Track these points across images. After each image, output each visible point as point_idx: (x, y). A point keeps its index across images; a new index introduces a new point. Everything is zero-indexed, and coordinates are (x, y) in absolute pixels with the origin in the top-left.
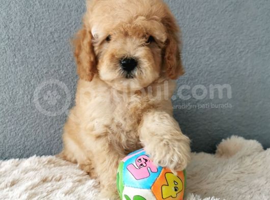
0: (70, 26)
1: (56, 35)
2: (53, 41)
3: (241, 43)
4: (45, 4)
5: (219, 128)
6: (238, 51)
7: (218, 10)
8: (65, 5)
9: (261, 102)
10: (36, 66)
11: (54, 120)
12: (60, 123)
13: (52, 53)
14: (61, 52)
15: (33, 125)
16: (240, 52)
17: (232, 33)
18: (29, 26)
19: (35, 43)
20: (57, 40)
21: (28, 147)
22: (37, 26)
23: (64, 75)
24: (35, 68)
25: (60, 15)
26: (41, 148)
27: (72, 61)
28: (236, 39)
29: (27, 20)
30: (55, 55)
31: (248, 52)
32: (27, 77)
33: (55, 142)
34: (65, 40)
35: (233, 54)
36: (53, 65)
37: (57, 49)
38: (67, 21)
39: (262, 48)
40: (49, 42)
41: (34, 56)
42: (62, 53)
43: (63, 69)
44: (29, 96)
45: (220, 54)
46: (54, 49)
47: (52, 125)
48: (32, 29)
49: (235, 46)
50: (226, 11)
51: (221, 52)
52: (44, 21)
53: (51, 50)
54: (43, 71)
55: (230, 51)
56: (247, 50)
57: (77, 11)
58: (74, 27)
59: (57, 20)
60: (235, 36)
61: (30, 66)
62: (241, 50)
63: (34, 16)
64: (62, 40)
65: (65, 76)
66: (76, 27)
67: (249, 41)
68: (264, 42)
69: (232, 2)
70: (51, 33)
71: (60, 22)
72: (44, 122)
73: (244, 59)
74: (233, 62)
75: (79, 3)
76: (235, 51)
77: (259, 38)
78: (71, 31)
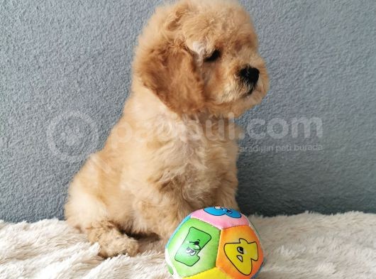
0: (61, 46)
1: (41, 60)
2: (37, 66)
3: (311, 62)
4: (27, 20)
5: (275, 186)
6: (305, 74)
7: (274, 16)
8: (53, 19)
9: (343, 149)
10: (15, 100)
11: (38, 170)
12: (45, 174)
13: (37, 82)
14: (47, 81)
15: (11, 176)
16: (309, 76)
17: (295, 48)
18: (6, 48)
19: (15, 70)
20: (42, 66)
21: (5, 204)
22: (17, 48)
23: (52, 111)
24: (14, 102)
25: (47, 33)
26: (20, 206)
27: (62, 93)
28: (303, 57)
29: (5, 42)
30: (40, 86)
31: (322, 75)
32: (3, 114)
33: (38, 199)
34: (53, 65)
35: (298, 79)
36: (37, 99)
37: (43, 77)
38: (57, 41)
40: (32, 69)
41: (13, 87)
42: (49, 83)
43: (50, 103)
44: (6, 139)
45: (277, 79)
46: (39, 77)
47: (35, 176)
48: (10, 52)
49: (301, 67)
50: (286, 18)
51: (278, 76)
52: (26, 41)
53: (35, 79)
54: (24, 106)
55: (293, 75)
56: (321, 73)
57: (70, 27)
58: (65, 48)
59: (43, 39)
60: (300, 53)
61: (7, 100)
62: (310, 73)
63: (14, 35)
64: (49, 66)
65: (54, 112)
67: (325, 59)
68: (348, 60)
69: (296, 5)
70: (35, 57)
71: (47, 42)
72: (25, 173)
73: (315, 85)
74: (297, 90)
75: (72, 17)
76: (301, 73)
77: (340, 55)
78: (61, 54)
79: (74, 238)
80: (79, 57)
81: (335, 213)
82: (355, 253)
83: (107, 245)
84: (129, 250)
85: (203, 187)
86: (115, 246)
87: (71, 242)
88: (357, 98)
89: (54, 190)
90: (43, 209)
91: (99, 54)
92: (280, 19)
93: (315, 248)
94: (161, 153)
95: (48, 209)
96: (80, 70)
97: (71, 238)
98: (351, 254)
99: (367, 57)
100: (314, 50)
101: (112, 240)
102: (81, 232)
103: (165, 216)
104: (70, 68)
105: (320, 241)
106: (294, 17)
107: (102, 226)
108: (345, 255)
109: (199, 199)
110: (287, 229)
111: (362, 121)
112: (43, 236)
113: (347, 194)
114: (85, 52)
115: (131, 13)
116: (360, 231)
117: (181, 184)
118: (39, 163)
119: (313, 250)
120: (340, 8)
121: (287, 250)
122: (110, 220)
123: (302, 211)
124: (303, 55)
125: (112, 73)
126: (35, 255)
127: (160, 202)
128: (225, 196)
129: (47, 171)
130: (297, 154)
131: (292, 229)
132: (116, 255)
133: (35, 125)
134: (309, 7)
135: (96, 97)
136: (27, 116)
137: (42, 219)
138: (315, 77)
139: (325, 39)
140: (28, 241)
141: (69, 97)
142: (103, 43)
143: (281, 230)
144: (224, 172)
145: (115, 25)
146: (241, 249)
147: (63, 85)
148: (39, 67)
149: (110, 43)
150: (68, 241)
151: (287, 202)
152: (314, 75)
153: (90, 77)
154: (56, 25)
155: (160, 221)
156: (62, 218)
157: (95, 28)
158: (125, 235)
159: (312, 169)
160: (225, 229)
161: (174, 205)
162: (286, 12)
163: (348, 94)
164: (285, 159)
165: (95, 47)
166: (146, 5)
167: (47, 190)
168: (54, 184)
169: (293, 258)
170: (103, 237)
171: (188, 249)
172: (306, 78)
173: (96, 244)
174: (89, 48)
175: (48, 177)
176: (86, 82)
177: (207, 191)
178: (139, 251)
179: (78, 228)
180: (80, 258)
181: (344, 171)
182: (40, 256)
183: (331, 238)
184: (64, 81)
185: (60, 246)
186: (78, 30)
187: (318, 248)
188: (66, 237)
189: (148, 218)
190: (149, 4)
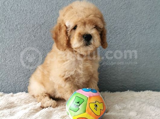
0: (27, 21)
1: (19, 26)
2: (17, 29)
3: (131, 27)
4: (13, 10)
5: (116, 80)
6: (129, 33)
7: (116, 8)
8: (24, 10)
10: (8, 43)
11: (18, 72)
12: (20, 74)
14: (21, 35)
15: (6, 74)
16: (130, 33)
17: (125, 22)
18: (4, 22)
19: (8, 31)
20: (19, 29)
21: (4, 86)
22: (9, 21)
23: (23, 48)
24: (8, 44)
25: (21, 15)
26: (10, 87)
27: (27, 40)
28: (128, 26)
29: (4, 19)
30: (18, 37)
31: (136, 33)
32: (3, 49)
33: (17, 84)
34: (24, 29)
35: (126, 35)
36: (17, 43)
37: (19, 34)
38: (25, 19)
39: (146, 30)
40: (15, 30)
41: (7, 38)
43: (22, 45)
44: (4, 59)
45: (117, 35)
46: (18, 34)
47: (16, 75)
48: (6, 23)
49: (127, 30)
50: (121, 9)
51: (117, 33)
52: (13, 19)
53: (16, 34)
54: (12, 46)
55: (124, 33)
56: (135, 32)
57: (31, 13)
58: (29, 21)
59: (19, 18)
60: (127, 24)
61: (5, 43)
62: (131, 32)
63: (7, 16)
64: (22, 29)
66: (30, 22)
67: (137, 26)
68: (147, 27)
69: (125, 3)
70: (16, 25)
71: (21, 19)
72: (12, 73)
73: (133, 37)
74: (125, 39)
75: (31, 9)
76: (127, 32)
77: (144, 24)
78: (27, 24)
79: (31, 100)
80: (34, 25)
81: (140, 91)
82: (146, 108)
83: (44, 103)
84: (53, 105)
85: (83, 80)
86: (47, 103)
87: (30, 102)
88: (151, 43)
89: (24, 80)
90: (20, 88)
91: (43, 24)
92: (118, 9)
93: (130, 105)
94: (64, 65)
95: (22, 88)
96: (34, 31)
97: (30, 100)
98: (144, 108)
99: (156, 26)
100: (133, 22)
101: (46, 101)
102: (34, 98)
103: (67, 92)
104: (31, 30)
105: (132, 103)
106: (124, 8)
107: (42, 95)
108: (142, 108)
109: (81, 85)
110: (119, 98)
111: (153, 52)
112: (19, 99)
113: (146, 83)
114: (37, 23)
115: (56, 7)
116: (150, 99)
117: (74, 79)
118: (18, 69)
119: (129, 106)
120: (144, 5)
121: (118, 106)
122: (46, 92)
123: (127, 90)
124: (128, 24)
125: (48, 32)
126: (15, 107)
127: (65, 86)
128: (93, 84)
129: (21, 72)
130: (125, 66)
131: (121, 97)
132: (47, 107)
133: (16, 53)
134: (131, 4)
135: (41, 42)
136: (13, 50)
137: (19, 92)
138: (133, 34)
139: (137, 18)
140: (12, 101)
141: (30, 42)
142: (44, 20)
143: (117, 98)
144: (91, 74)
145: (49, 12)
146: (96, 105)
147: (27, 37)
148: (18, 30)
149: (47, 19)
150: (29, 101)
151: (121, 86)
152: (133, 33)
153: (39, 34)
154: (25, 12)
155: (65, 93)
156: (27, 92)
157: (41, 13)
158: (51, 99)
159: (131, 73)
160: (90, 97)
161: (71, 87)
162: (121, 6)
163: (147, 41)
164: (120, 68)
165: (41, 21)
166: (62, 4)
167: (21, 80)
168: (24, 78)
169: (120, 110)
170: (43, 100)
171: (75, 105)
172: (129, 34)
173: (40, 103)
174: (38, 22)
175: (21, 75)
176: (37, 36)
177: (84, 82)
178: (57, 106)
179: (33, 96)
180: (33, 108)
181: (145, 73)
182: (17, 107)
183: (137, 101)
184: (28, 35)
185: (25, 103)
186: (34, 14)
187: (131, 106)
188: (28, 100)
189: (61, 92)
190: (63, 3)
